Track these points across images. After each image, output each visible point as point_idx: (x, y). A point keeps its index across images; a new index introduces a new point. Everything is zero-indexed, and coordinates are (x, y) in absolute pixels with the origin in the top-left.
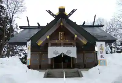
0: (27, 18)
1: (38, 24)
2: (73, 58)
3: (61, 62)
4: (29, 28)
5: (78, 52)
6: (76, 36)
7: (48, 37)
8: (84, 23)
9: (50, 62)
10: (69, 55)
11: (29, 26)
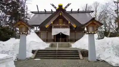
0: (37, 6)
1: (45, 10)
2: (68, 36)
3: (60, 38)
4: (38, 13)
5: (71, 31)
6: (69, 22)
7: (52, 23)
8: (79, 10)
9: (53, 38)
10: (65, 34)
11: (38, 12)
